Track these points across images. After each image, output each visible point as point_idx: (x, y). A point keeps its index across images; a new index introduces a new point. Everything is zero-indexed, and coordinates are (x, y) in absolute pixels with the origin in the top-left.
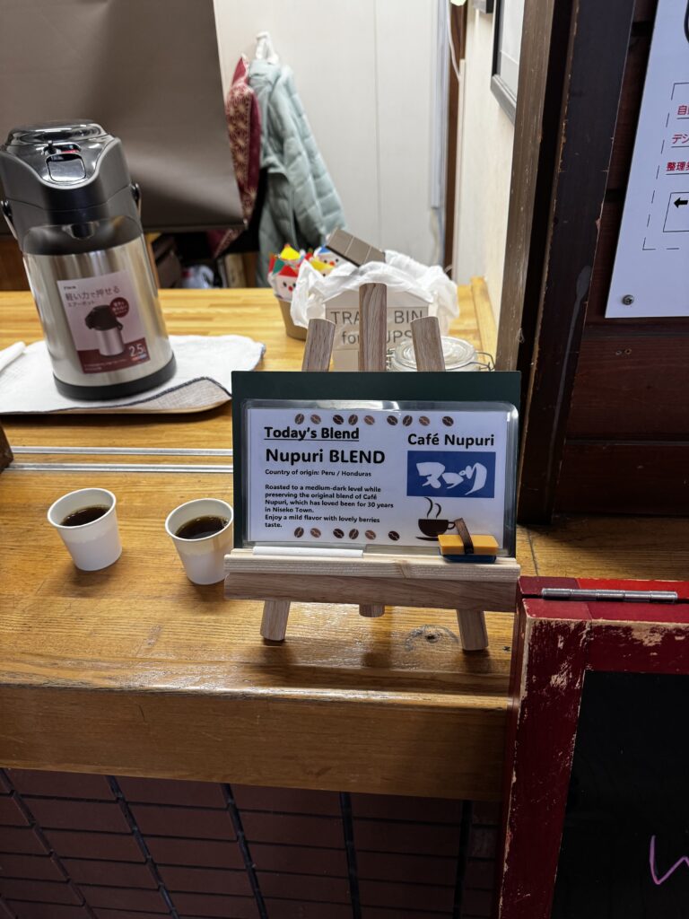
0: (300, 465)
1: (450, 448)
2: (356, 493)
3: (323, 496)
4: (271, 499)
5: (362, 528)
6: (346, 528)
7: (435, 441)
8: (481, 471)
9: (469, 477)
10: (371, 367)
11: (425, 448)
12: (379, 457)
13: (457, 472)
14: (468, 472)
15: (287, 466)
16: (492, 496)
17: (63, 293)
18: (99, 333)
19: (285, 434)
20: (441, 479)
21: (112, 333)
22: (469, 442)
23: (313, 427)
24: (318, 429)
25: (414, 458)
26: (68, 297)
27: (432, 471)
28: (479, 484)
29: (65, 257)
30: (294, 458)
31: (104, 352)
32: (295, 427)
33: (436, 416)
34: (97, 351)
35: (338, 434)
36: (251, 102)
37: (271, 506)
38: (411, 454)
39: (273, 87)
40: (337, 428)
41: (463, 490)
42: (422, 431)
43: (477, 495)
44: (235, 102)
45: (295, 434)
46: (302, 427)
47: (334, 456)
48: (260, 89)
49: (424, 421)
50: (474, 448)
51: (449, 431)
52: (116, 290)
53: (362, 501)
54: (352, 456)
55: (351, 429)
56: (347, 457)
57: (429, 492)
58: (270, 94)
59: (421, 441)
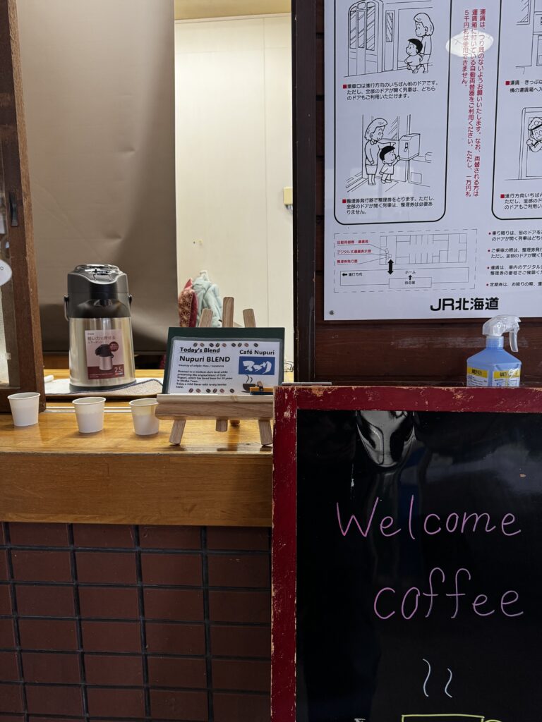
0: (194, 363)
1: (257, 355)
2: (217, 374)
3: (203, 375)
4: (180, 376)
5: (218, 388)
6: (212, 388)
7: (251, 353)
8: (269, 365)
9: (264, 366)
10: (226, 326)
11: (246, 355)
12: (227, 359)
13: (259, 365)
14: (264, 365)
15: (188, 363)
16: (273, 374)
17: (87, 336)
18: (101, 358)
19: (189, 350)
20: (253, 367)
21: (108, 359)
22: (264, 353)
23: (201, 348)
24: (203, 349)
25: (242, 359)
26: (89, 338)
27: (249, 365)
28: (268, 370)
29: (91, 319)
30: (191, 360)
31: (101, 368)
32: (193, 348)
33: (251, 343)
34: (98, 367)
35: (211, 351)
36: (193, 297)
37: (180, 379)
38: (240, 357)
39: (206, 291)
40: (211, 348)
41: (262, 372)
42: (246, 349)
43: (268, 374)
44: (183, 297)
45: (193, 350)
46: (196, 348)
47: (209, 359)
48: (199, 292)
49: (247, 345)
50: (266, 356)
51: (257, 349)
52: (114, 338)
53: (219, 377)
54: (216, 359)
55: (217, 349)
56: (214, 359)
57: (248, 373)
58: (204, 295)
59: (245, 353)
